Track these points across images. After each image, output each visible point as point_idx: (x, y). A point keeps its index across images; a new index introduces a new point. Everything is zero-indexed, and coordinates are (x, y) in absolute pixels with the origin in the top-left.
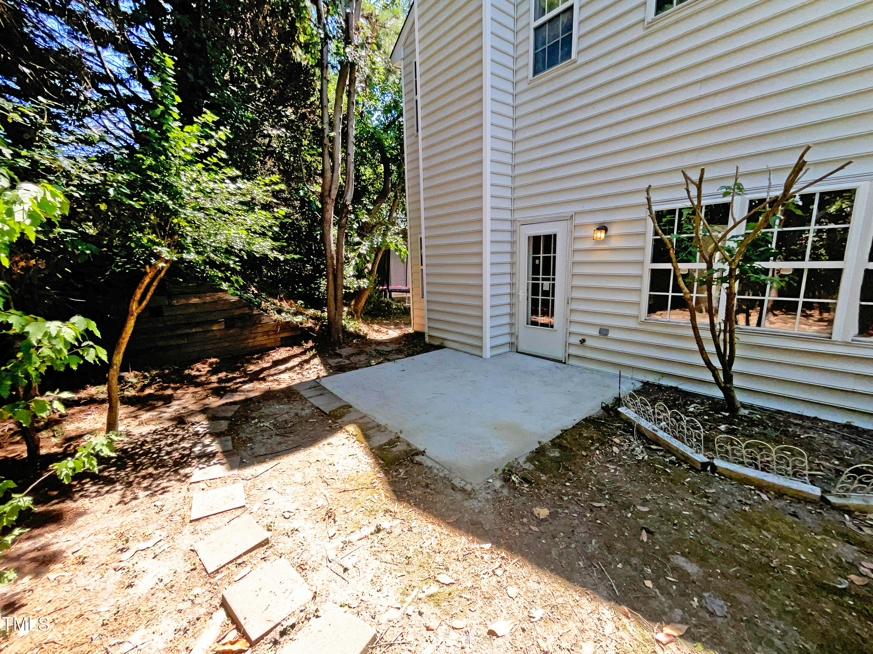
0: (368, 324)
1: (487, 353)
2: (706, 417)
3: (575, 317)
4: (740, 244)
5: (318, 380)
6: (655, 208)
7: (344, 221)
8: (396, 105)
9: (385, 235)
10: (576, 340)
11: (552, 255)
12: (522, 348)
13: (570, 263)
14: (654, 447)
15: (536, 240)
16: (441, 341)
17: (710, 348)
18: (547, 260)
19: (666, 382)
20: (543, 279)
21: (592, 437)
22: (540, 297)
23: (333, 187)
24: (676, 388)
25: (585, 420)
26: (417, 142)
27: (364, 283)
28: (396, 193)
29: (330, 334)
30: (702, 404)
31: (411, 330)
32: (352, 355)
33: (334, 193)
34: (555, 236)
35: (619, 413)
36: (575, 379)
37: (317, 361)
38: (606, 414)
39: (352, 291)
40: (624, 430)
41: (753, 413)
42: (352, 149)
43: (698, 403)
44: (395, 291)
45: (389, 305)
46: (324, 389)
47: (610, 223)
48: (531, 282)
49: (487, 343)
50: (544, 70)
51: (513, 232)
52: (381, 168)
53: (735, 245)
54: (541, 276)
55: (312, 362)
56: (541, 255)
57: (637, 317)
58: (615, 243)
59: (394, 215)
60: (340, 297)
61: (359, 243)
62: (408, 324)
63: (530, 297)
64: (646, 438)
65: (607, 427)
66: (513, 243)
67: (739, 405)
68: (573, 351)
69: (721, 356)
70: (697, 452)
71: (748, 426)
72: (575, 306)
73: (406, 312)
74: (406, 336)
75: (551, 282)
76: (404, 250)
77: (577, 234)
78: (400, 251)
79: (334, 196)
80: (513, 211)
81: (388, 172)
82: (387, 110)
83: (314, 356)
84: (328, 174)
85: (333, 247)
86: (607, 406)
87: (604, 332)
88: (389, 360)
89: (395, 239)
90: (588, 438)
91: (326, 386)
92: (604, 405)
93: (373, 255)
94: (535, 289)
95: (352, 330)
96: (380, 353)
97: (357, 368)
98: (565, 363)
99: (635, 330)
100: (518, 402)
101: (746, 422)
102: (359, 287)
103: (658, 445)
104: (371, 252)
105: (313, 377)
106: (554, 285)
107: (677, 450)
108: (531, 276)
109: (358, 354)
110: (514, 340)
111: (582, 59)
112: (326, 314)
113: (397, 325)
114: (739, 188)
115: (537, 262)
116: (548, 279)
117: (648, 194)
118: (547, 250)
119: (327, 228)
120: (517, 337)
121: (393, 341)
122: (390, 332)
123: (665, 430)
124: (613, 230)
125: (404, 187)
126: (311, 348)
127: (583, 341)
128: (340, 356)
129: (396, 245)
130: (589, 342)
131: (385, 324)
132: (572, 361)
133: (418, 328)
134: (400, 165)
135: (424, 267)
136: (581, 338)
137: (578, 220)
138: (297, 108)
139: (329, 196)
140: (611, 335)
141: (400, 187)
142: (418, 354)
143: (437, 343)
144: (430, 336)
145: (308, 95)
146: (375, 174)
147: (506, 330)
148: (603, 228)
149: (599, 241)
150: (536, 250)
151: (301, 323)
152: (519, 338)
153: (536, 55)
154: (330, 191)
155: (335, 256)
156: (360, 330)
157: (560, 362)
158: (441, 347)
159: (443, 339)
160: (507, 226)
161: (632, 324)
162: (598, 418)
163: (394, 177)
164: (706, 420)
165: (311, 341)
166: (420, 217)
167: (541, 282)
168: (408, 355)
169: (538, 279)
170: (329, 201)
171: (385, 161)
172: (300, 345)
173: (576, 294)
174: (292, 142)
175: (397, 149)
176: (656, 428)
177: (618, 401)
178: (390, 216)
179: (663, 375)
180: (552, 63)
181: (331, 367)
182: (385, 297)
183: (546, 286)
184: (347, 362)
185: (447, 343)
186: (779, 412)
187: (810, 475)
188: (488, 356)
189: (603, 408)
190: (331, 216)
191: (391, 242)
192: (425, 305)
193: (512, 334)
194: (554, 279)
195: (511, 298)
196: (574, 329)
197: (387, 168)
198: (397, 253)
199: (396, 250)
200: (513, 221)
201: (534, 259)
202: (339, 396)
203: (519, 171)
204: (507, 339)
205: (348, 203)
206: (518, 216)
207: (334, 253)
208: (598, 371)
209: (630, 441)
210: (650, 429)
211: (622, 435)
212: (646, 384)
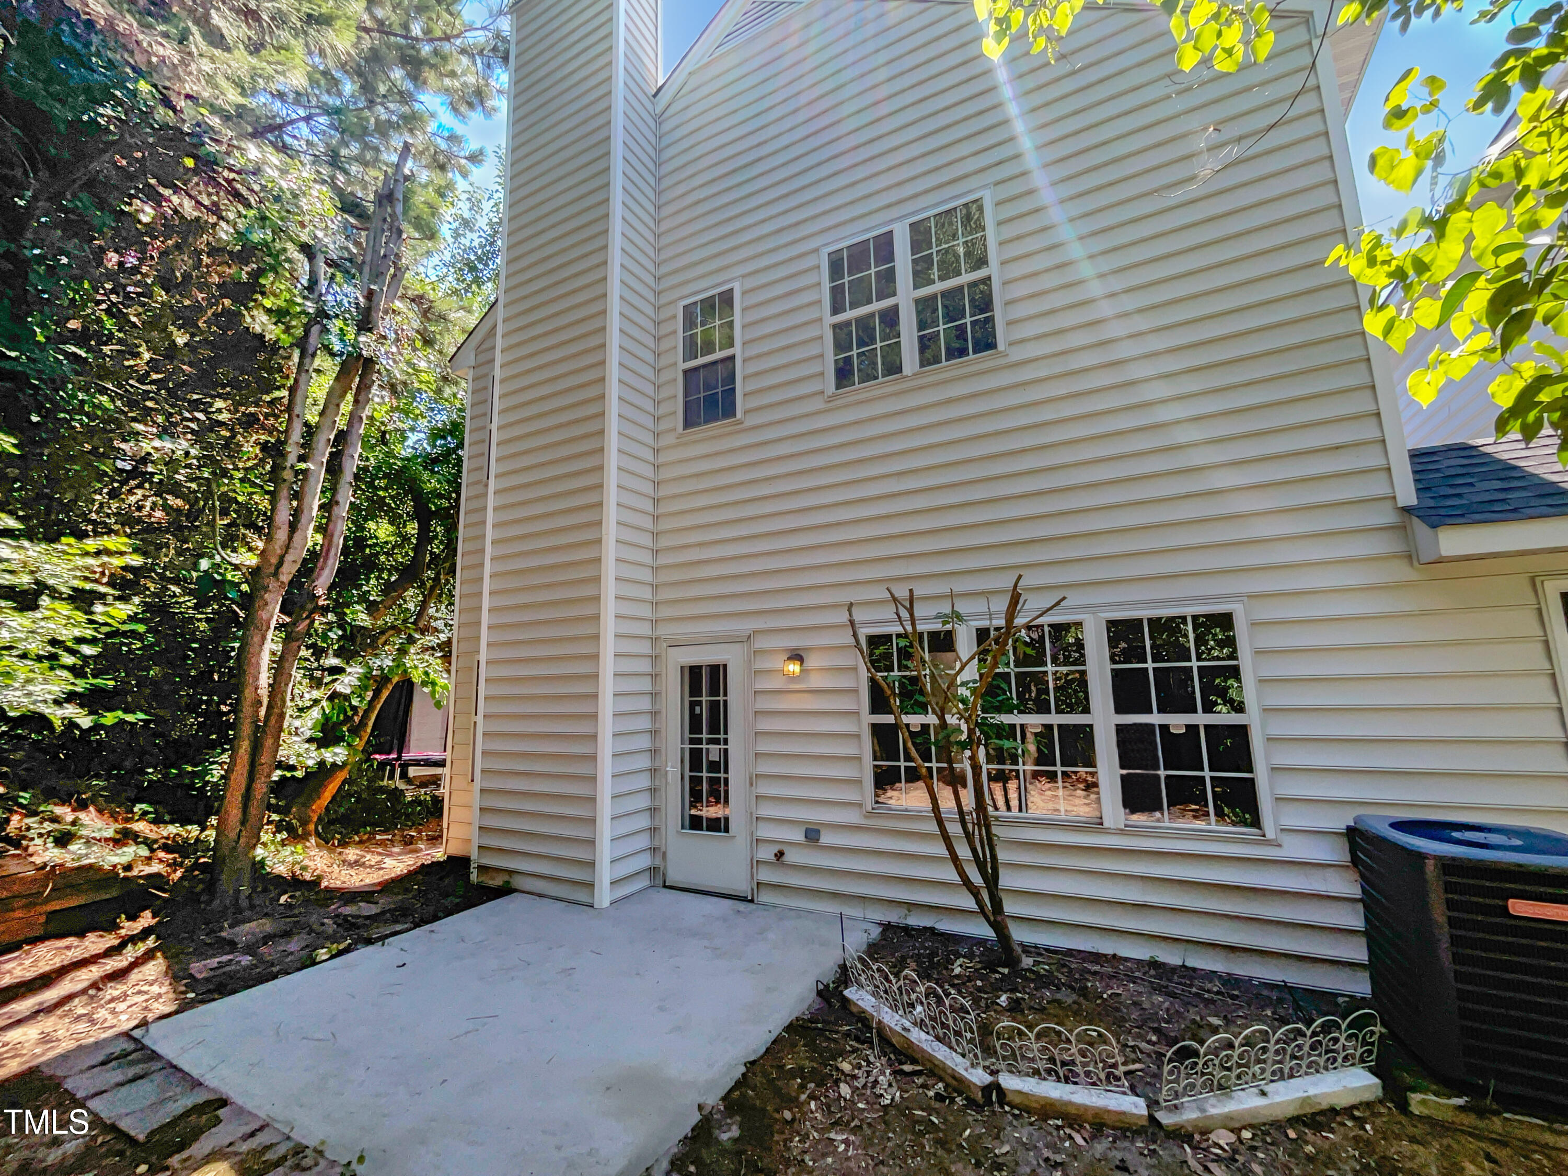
0: (331, 850)
1: (604, 896)
2: (979, 983)
3: (767, 811)
4: (974, 691)
5: (137, 1033)
6: (863, 632)
7: (302, 626)
8: (455, 429)
9: (402, 651)
10: (766, 853)
11: (721, 698)
12: (674, 877)
13: (751, 715)
14: (907, 1068)
15: (694, 672)
16: (506, 877)
17: (964, 852)
18: (714, 707)
19: (916, 920)
20: (710, 741)
21: (802, 1069)
22: (705, 774)
23: (289, 558)
24: (932, 930)
25: (790, 1028)
26: (485, 495)
27: (336, 754)
28: (438, 574)
29: (211, 887)
30: (970, 956)
31: (438, 854)
32: (267, 939)
33: (288, 571)
34: (725, 666)
35: (845, 1001)
36: (771, 935)
37: (155, 968)
38: (824, 1005)
39: (299, 774)
40: (857, 1039)
41: (1039, 963)
42: (346, 496)
43: (965, 957)
44: (417, 763)
45: (396, 794)
46: (154, 1056)
47: (806, 649)
48: (687, 746)
49: (605, 874)
50: (699, 424)
51: (655, 659)
52: (412, 528)
53: (968, 693)
54: (705, 736)
55: (134, 976)
56: (704, 699)
57: (860, 805)
58: (817, 681)
59: (431, 611)
60: (261, 788)
61: (335, 671)
62: (435, 839)
63: (687, 774)
64: (895, 1050)
65: (828, 1039)
66: (655, 677)
67: (1019, 950)
68: (765, 875)
69: (981, 866)
70: (972, 1065)
71: (1036, 989)
72: (764, 789)
73: (435, 808)
74: (425, 870)
75: (722, 747)
76: (441, 682)
77: (759, 665)
78: (434, 684)
79: (285, 578)
80: (655, 622)
81: (425, 536)
82: (436, 434)
83: (149, 956)
84: (281, 535)
85: (264, 679)
86: (827, 986)
87: (812, 835)
88: (369, 942)
89: (422, 661)
90: (793, 1074)
91: (160, 1049)
92: (821, 987)
93: (369, 694)
94: (696, 758)
95: (282, 870)
96: (348, 925)
97: (274, 977)
98: (752, 901)
99: (858, 828)
100: (661, 1009)
101: (1033, 981)
102: (322, 764)
103: (914, 1061)
104: (365, 688)
105: (126, 1022)
106: (726, 751)
107: (944, 1067)
108: (687, 735)
109: (287, 934)
110: (658, 862)
111: (750, 422)
112: (211, 834)
113: (408, 842)
114: (957, 617)
115: (697, 709)
116: (716, 742)
117: (850, 615)
118: (714, 691)
119: (257, 639)
120: (664, 854)
121: (388, 887)
122: (389, 862)
123: (921, 1024)
124: (812, 662)
125: (455, 564)
126: (145, 933)
127: (780, 855)
128: (231, 946)
129: (427, 674)
130: (791, 857)
131: (382, 843)
132: (765, 897)
133: (455, 848)
134: (452, 528)
135: (480, 718)
136: (775, 849)
137: (762, 643)
138: (237, 404)
139: (276, 574)
140: (826, 838)
141: (447, 565)
142: (449, 914)
143: (497, 881)
144: (482, 869)
145: (270, 387)
146: (399, 534)
147: (643, 841)
148: (797, 656)
149: (792, 678)
150: (695, 689)
151: (128, 867)
152: (669, 855)
153: (686, 404)
154: (281, 563)
155: (265, 701)
156: (304, 868)
157: (744, 899)
158: (505, 891)
159: (511, 872)
160: (645, 648)
161: (852, 817)
162: (811, 1021)
163: (436, 548)
164: (979, 990)
165: (148, 914)
166: (479, 623)
167: (704, 746)
168: (424, 922)
169: (700, 741)
170: (273, 584)
171: (423, 515)
172: (112, 927)
173: (765, 768)
174: (199, 468)
175: (449, 499)
176: (908, 1024)
177: (844, 976)
178: (420, 615)
179: (911, 906)
180: (711, 418)
181: (193, 983)
182: (391, 777)
183: (713, 752)
184: (246, 960)
185: (517, 882)
186: (1070, 952)
187: (1126, 1073)
188: (606, 903)
189: (819, 993)
190: (274, 614)
191: (416, 667)
192: (476, 800)
193: (654, 850)
194: (726, 742)
195: (653, 778)
196: (766, 832)
197: (424, 529)
198: (426, 690)
199: (424, 683)
200: (655, 640)
201: (692, 705)
202: (195, 1073)
203: (663, 560)
204: (644, 861)
205: (319, 592)
206: (665, 631)
207: (264, 693)
208: (810, 912)
209: (869, 1063)
210: (898, 1029)
211: (854, 1050)
212: (887, 927)
